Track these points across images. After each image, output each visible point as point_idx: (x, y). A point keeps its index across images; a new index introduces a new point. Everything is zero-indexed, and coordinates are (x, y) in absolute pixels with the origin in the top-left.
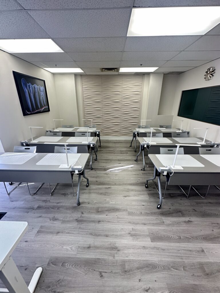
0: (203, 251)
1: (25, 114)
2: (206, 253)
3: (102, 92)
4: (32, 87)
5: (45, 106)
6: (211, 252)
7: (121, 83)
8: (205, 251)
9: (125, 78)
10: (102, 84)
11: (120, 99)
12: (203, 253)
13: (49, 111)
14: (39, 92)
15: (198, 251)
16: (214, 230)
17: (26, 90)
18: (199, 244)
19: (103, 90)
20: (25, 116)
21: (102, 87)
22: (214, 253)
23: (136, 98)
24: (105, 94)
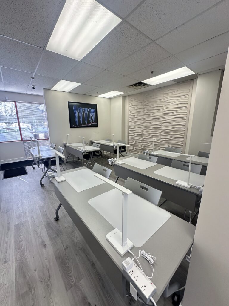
0: (5, 262)
1: (71, 127)
2: (3, 265)
3: (144, 109)
4: (82, 110)
5: (93, 122)
6: (4, 270)
7: (162, 96)
8: (5, 264)
9: (168, 90)
10: (145, 101)
11: (160, 115)
12: (3, 263)
13: (97, 126)
14: (88, 113)
15: (5, 258)
16: (36, 272)
17: (76, 112)
18: (14, 258)
19: (144, 107)
20: (72, 128)
21: (144, 104)
22: (3, 273)
23: (180, 113)
24: (146, 110)
